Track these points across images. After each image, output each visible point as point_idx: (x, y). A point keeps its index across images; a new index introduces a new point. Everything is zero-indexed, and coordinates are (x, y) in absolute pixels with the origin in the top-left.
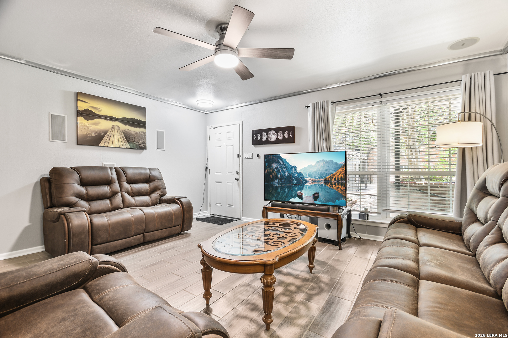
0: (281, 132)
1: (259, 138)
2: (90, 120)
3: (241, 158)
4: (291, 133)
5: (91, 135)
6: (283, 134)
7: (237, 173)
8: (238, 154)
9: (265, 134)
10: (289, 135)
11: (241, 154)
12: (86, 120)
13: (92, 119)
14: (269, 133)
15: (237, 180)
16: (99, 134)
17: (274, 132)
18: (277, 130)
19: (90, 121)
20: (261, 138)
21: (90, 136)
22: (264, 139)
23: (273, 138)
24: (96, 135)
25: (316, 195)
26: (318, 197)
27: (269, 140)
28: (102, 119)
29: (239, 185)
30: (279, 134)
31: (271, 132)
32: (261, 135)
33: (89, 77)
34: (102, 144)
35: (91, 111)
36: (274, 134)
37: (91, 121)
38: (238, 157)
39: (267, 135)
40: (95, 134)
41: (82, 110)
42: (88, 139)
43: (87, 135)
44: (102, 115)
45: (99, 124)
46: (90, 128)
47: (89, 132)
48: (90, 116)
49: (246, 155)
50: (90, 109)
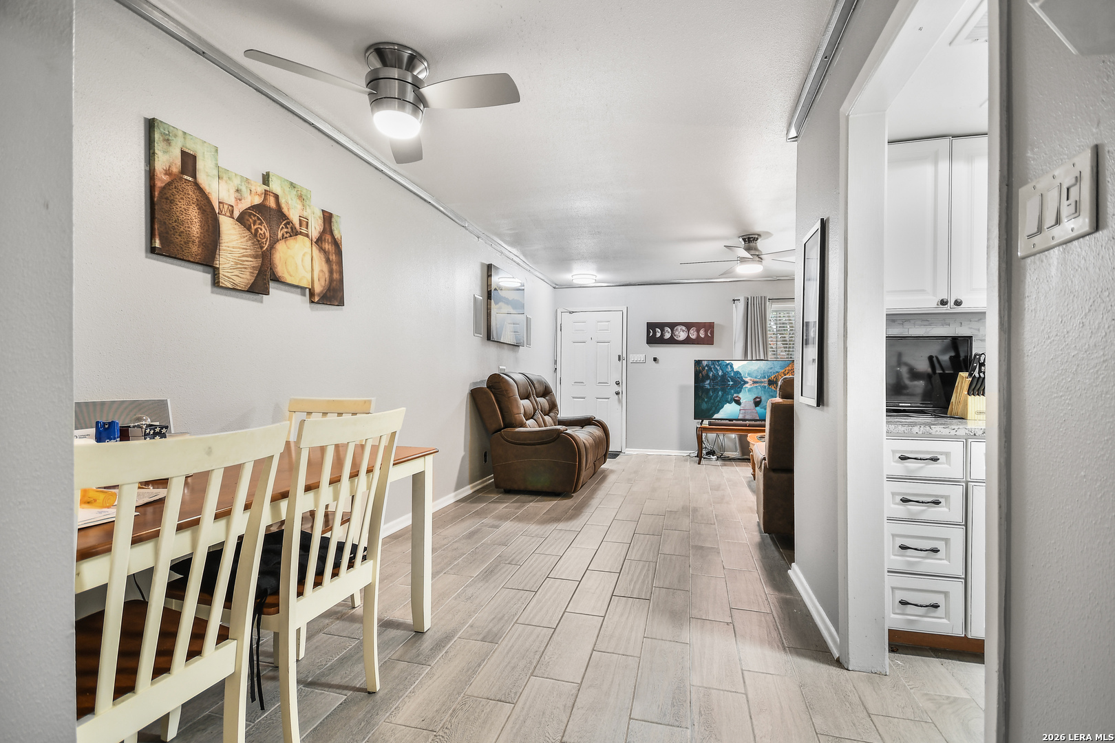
0: (694, 328)
1: (658, 335)
3: (624, 362)
4: (709, 331)
6: (698, 332)
7: (618, 383)
8: (619, 356)
9: (669, 330)
10: (706, 334)
11: (625, 355)
14: (675, 328)
15: (617, 393)
17: (684, 328)
18: (688, 326)
20: (662, 335)
22: (667, 336)
23: (681, 335)
25: (758, 400)
26: (760, 402)
27: (676, 338)
29: (620, 401)
30: (691, 331)
31: (679, 328)
32: (662, 331)
36: (683, 331)
38: (619, 360)
39: (672, 331)
49: (632, 358)
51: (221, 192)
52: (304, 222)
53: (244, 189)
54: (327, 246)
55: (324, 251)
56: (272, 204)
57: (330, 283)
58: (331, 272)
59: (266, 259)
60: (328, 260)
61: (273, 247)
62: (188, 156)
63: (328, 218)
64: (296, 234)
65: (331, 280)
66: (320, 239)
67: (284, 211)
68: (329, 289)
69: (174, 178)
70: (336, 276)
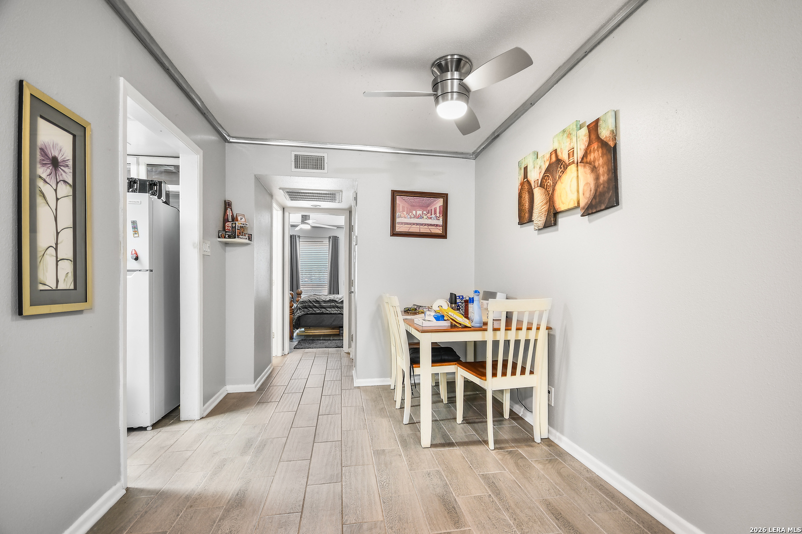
51: (535, 176)
52: (571, 154)
53: (542, 164)
54: (591, 157)
55: (590, 163)
56: (554, 159)
57: (596, 190)
58: (597, 178)
59: (551, 201)
60: (594, 169)
61: (554, 190)
62: (526, 169)
63: (594, 128)
64: (566, 167)
65: (597, 186)
66: (585, 155)
67: (560, 157)
68: (595, 197)
69: (522, 184)
70: (603, 179)
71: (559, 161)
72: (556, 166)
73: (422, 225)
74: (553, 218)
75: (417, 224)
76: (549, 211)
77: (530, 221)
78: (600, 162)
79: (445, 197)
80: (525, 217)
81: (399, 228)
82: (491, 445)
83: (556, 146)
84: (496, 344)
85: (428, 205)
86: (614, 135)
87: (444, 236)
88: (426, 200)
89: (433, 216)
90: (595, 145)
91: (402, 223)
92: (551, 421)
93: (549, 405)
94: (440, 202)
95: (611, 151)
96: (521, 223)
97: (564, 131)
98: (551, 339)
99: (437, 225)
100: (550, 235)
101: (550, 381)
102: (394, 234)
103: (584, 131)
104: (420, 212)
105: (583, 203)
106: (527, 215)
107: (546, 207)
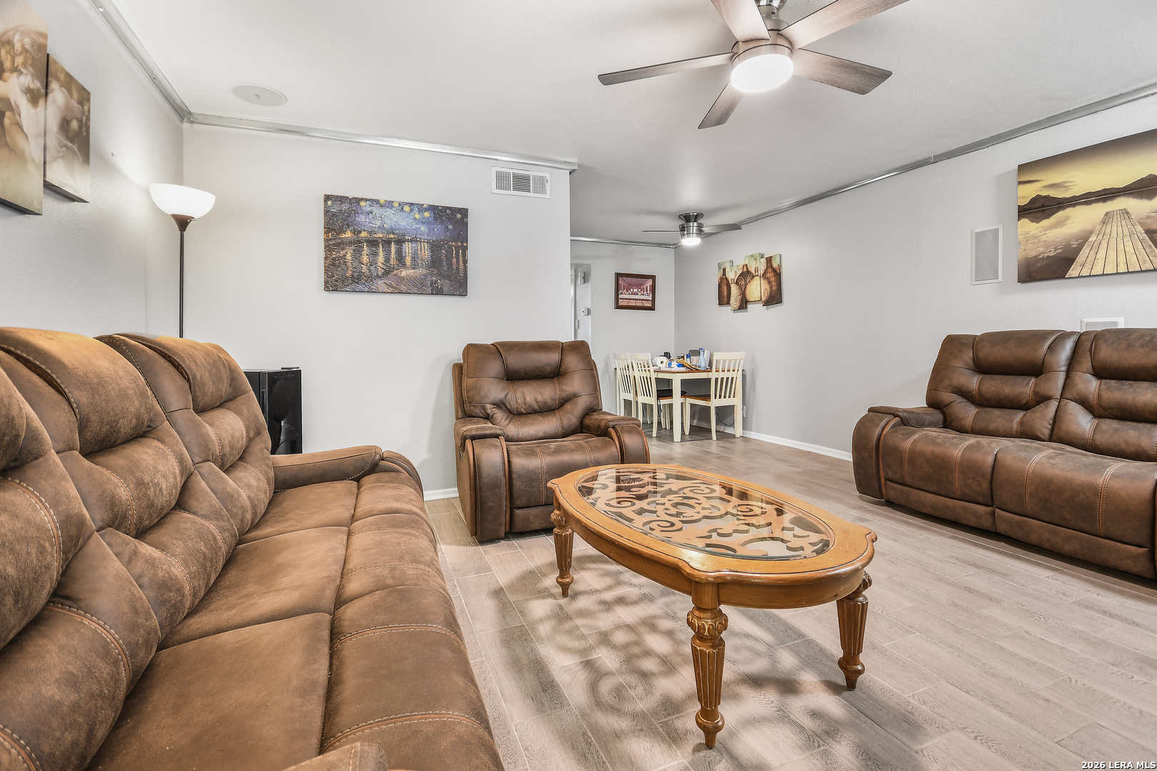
2: (1045, 219)
5: (1046, 255)
12: (1035, 223)
13: (1048, 217)
16: (1067, 246)
19: (1045, 223)
21: (1043, 257)
24: (1059, 251)
28: (1074, 206)
33: (1041, 118)
34: (1074, 272)
35: (1047, 197)
37: (1047, 220)
40: (1056, 249)
41: (1027, 201)
42: (1038, 265)
43: (1037, 256)
44: (1074, 197)
45: (1067, 222)
46: (1043, 238)
47: (1041, 249)
48: (1043, 211)
50: (1043, 194)
51: (731, 276)
52: (756, 270)
53: (737, 270)
54: (768, 275)
55: (767, 278)
56: (745, 270)
57: (771, 294)
58: (771, 287)
59: (743, 294)
60: (769, 282)
61: (745, 288)
62: (724, 270)
63: (769, 260)
64: (753, 277)
65: (771, 291)
66: (765, 273)
67: (750, 270)
68: (770, 297)
69: (721, 279)
70: (774, 288)
71: (748, 272)
72: (746, 275)
73: (637, 300)
74: (744, 304)
75: (634, 299)
76: (742, 300)
77: (728, 303)
78: (773, 279)
79: (653, 278)
80: (724, 300)
81: (621, 303)
82: (714, 437)
83: (747, 262)
84: (717, 379)
85: (642, 284)
86: (780, 267)
87: (652, 308)
88: (640, 280)
89: (645, 293)
90: (770, 270)
91: (623, 299)
92: (744, 428)
93: (743, 417)
94: (650, 283)
95: (778, 275)
96: (721, 303)
97: (752, 256)
98: (744, 376)
99: (648, 300)
100: (741, 314)
101: (744, 403)
102: (618, 307)
103: (764, 260)
104: (635, 290)
105: (763, 299)
106: (725, 300)
107: (740, 297)
